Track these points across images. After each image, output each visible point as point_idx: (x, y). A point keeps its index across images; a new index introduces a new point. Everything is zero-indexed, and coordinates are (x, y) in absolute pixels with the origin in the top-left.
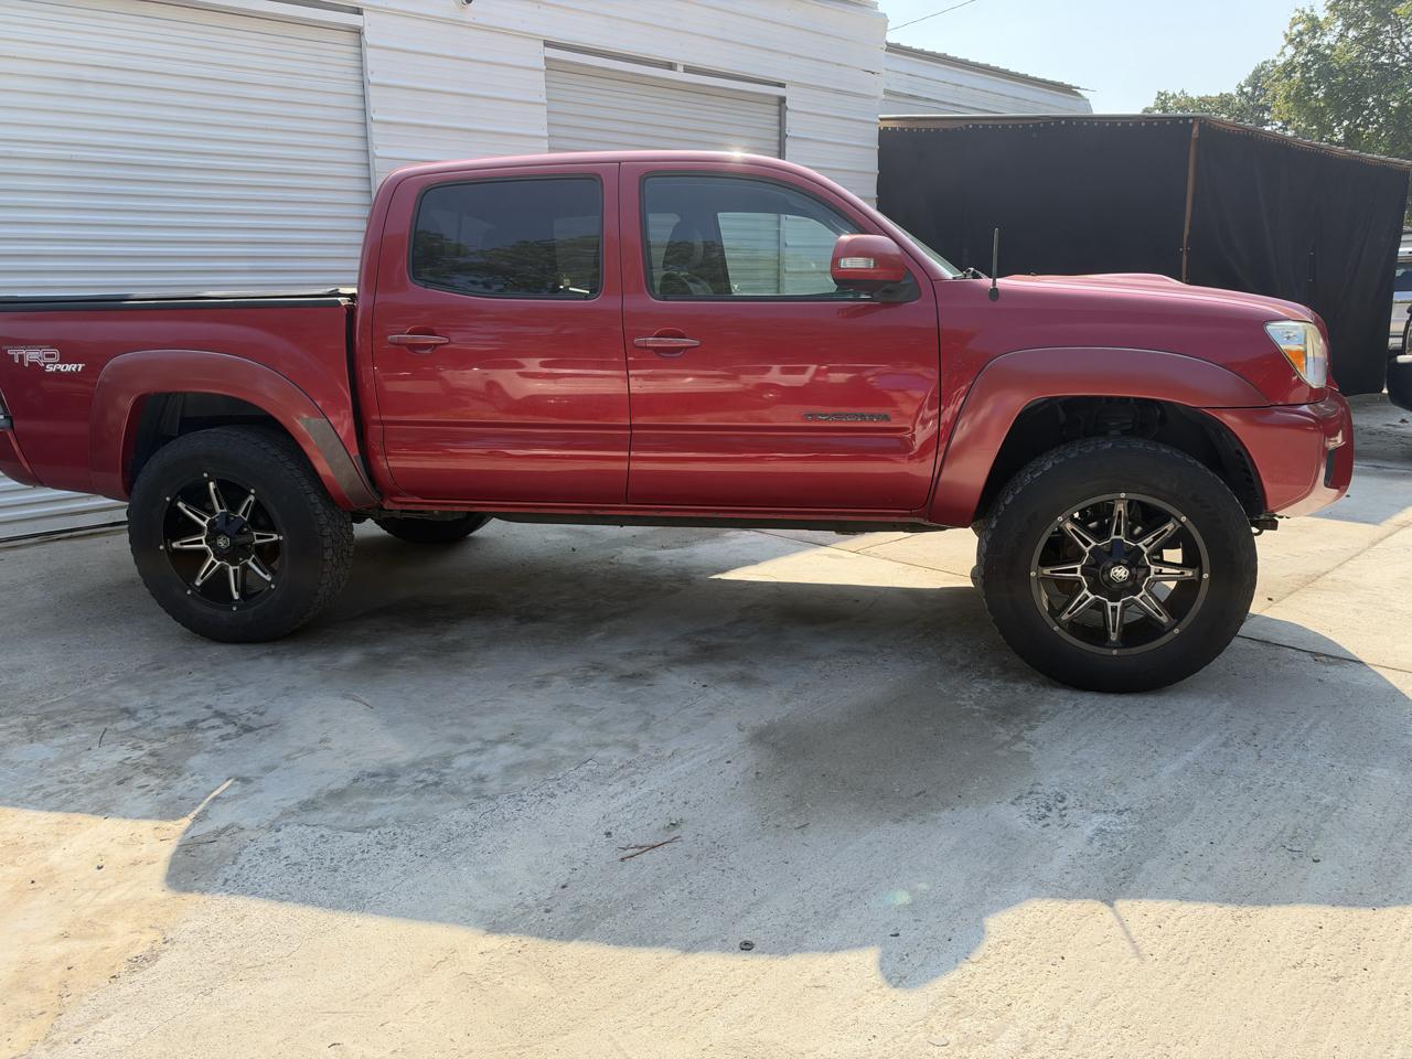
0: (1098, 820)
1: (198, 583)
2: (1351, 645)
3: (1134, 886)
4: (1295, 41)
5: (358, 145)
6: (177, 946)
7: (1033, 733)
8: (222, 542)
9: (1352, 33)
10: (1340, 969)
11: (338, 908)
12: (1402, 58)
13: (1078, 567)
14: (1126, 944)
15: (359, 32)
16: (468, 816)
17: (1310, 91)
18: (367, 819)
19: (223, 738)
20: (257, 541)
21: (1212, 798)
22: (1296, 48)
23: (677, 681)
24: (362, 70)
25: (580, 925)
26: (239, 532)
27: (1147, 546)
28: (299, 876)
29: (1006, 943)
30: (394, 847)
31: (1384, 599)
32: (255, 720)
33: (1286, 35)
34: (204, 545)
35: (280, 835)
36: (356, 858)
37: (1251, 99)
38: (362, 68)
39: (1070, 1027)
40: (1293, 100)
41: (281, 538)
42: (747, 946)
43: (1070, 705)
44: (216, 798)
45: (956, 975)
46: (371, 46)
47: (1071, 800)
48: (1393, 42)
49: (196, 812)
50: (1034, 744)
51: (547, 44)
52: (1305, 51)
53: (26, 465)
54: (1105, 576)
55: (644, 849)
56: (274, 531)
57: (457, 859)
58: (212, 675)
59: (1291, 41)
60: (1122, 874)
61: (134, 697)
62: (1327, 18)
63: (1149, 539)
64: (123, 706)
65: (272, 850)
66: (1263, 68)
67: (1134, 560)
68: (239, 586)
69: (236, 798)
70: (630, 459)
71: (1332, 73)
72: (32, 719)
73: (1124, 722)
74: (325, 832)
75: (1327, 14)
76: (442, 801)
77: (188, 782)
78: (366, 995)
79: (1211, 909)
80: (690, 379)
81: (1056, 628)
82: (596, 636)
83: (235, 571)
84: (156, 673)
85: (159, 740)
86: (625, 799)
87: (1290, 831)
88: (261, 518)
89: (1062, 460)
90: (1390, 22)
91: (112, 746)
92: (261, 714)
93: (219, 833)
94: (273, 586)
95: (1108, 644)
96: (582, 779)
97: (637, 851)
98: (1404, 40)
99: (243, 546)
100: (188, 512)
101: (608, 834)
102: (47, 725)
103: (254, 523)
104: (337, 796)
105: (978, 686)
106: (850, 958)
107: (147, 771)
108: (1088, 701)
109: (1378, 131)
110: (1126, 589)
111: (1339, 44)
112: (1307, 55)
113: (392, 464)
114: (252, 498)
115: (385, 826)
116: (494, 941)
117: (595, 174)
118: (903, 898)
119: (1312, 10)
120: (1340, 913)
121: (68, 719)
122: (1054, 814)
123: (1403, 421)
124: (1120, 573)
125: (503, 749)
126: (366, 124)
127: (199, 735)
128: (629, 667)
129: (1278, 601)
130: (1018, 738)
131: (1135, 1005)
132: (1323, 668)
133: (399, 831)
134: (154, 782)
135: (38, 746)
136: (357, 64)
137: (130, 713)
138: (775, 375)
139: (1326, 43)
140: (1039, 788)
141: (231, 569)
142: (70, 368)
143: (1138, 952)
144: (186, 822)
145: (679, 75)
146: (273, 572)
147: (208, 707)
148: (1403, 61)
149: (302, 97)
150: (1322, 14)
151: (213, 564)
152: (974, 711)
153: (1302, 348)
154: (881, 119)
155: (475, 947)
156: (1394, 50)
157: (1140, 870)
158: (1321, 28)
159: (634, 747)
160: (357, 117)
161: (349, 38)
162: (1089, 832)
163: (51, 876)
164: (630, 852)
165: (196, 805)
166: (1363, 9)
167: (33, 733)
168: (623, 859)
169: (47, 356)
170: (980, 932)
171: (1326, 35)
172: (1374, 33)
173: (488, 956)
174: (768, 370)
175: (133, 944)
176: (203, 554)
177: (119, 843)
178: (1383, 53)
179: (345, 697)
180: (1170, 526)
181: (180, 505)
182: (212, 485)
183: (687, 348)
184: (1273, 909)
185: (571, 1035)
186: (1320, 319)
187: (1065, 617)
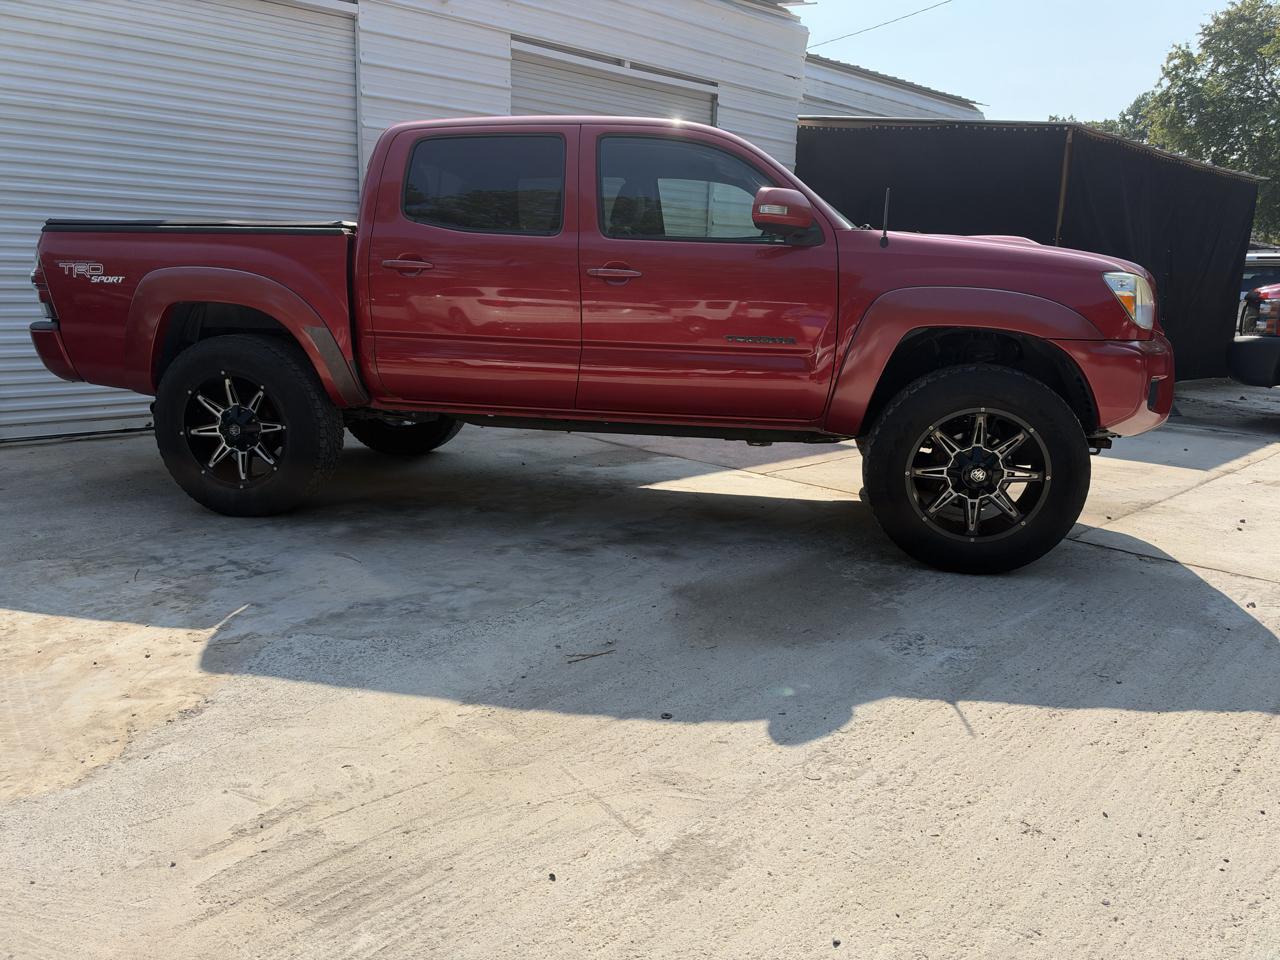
0: (948, 653)
1: (211, 465)
2: (1170, 550)
3: (972, 693)
4: (1171, 74)
5: (347, 115)
6: (216, 705)
7: (903, 597)
8: (234, 431)
9: (1221, 69)
10: (1127, 747)
11: (343, 686)
12: (1265, 93)
13: (945, 469)
14: (963, 727)
15: (353, 18)
16: (444, 632)
17: (1183, 120)
18: (363, 632)
19: (237, 578)
20: (263, 431)
21: (1042, 642)
22: (1172, 80)
23: (611, 554)
24: (354, 51)
25: (537, 700)
26: (249, 422)
27: (1001, 453)
28: (310, 666)
29: (870, 722)
30: (386, 650)
31: (1203, 521)
32: (263, 567)
33: (1163, 69)
34: (218, 433)
35: (292, 640)
36: (355, 656)
37: (1132, 125)
38: (354, 50)
39: (915, 773)
40: (1167, 127)
41: (284, 427)
42: (666, 717)
43: (934, 580)
44: (235, 615)
45: (828, 739)
46: (363, 31)
47: (928, 639)
48: (1258, 79)
49: (220, 624)
50: (901, 604)
51: (514, 37)
52: (1180, 83)
53: (69, 362)
54: (967, 478)
55: (585, 657)
56: (278, 421)
57: (437, 659)
58: (224, 537)
59: (1168, 74)
60: (965, 686)
61: (159, 549)
62: (1200, 55)
63: (1004, 447)
64: (151, 554)
65: (287, 650)
66: (1144, 99)
67: (990, 464)
68: (246, 469)
69: (251, 616)
70: (580, 372)
71: (1202, 104)
72: (78, 561)
73: (977, 593)
74: (330, 639)
75: (1200, 51)
76: (423, 622)
77: (212, 605)
78: (369, 738)
79: (1033, 709)
80: (628, 310)
81: (925, 519)
82: (544, 523)
83: (243, 456)
84: (177, 534)
85: (184, 578)
86: (570, 626)
87: (1101, 665)
88: (268, 411)
89: (935, 379)
90: (1255, 60)
91: (145, 581)
92: (268, 563)
93: (242, 638)
94: (275, 469)
95: (967, 533)
96: (536, 613)
97: (580, 658)
98: (1268, 77)
99: (251, 434)
100: (206, 404)
101: (558, 647)
102: (90, 565)
103: (261, 416)
104: (338, 617)
105: (859, 566)
106: (748, 726)
107: (177, 597)
108: (948, 579)
109: (1242, 158)
110: (983, 487)
111: (1210, 78)
112: (1181, 87)
113: (381, 370)
114: (261, 394)
115: (378, 636)
116: (469, 709)
117: (561, 134)
118: (789, 692)
119: (1188, 47)
120: (1133, 714)
121: (107, 562)
122: (914, 648)
123: (1242, 398)
124: (979, 475)
125: (470, 592)
126: (356, 98)
127: (216, 576)
128: (573, 544)
129: (1116, 519)
130: (889, 600)
131: (966, 762)
132: (1146, 565)
133: (388, 639)
134: (183, 605)
135: (84, 579)
136: (350, 46)
137: (158, 560)
138: (702, 309)
139: (1198, 77)
140: (903, 631)
141: (240, 453)
142: (112, 279)
143: (971, 732)
144: (213, 631)
145: (626, 71)
146: (275, 457)
147: (223, 557)
148: (1266, 96)
149: (302, 72)
150: (1196, 51)
151: (224, 449)
152: (854, 582)
153: (1132, 294)
154: (800, 119)
155: (452, 712)
156: (1259, 86)
157: (978, 684)
158: (1195, 64)
159: (578, 594)
160: (348, 91)
161: (343, 23)
162: (940, 658)
163: (109, 661)
164: (575, 658)
165: (219, 620)
166: (1233, 48)
167: (79, 570)
168: (570, 662)
169: (93, 269)
170: (848, 715)
171: (1199, 69)
172: (1242, 70)
173: (464, 718)
174: (695, 304)
175: (181, 703)
176: (216, 441)
177: (161, 643)
178: (1250, 88)
179: (336, 554)
180: (1020, 437)
181: (200, 398)
182: (227, 382)
183: (631, 278)
184: (1081, 711)
185: (531, 765)
186: (1154, 280)
187: (933, 510)
